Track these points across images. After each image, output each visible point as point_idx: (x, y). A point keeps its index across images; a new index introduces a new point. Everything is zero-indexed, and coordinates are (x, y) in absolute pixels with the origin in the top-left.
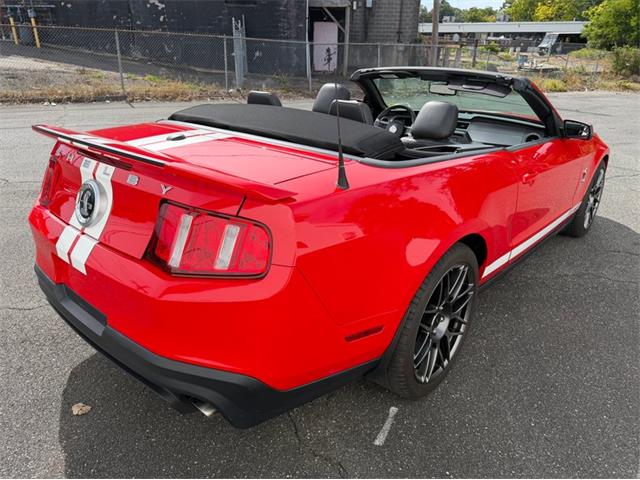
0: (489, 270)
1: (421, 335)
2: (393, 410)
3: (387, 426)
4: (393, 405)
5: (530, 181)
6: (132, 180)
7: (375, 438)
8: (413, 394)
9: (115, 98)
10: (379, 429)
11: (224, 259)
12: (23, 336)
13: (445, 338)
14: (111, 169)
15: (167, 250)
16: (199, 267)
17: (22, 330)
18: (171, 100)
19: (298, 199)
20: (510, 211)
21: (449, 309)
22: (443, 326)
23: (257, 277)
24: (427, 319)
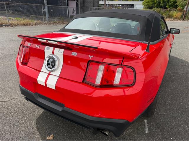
4: (145, 119)
6: (74, 54)
7: (145, 131)
9: (6, 25)
12: (9, 111)
17: (8, 109)
18: (26, 25)
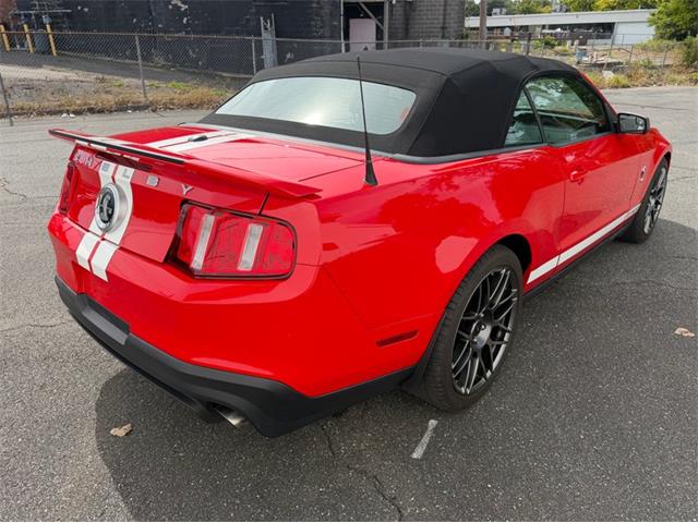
0: (534, 275)
1: (459, 342)
2: (433, 423)
3: (426, 439)
4: (433, 418)
5: (579, 180)
6: (152, 181)
7: (413, 451)
8: (453, 407)
9: (137, 108)
10: (417, 443)
11: (247, 260)
12: (45, 353)
13: (486, 348)
14: (131, 171)
15: (190, 252)
16: (221, 268)
18: (197, 108)
19: (324, 195)
20: (555, 214)
21: (491, 316)
22: (485, 334)
23: (282, 277)
24: (466, 326)
